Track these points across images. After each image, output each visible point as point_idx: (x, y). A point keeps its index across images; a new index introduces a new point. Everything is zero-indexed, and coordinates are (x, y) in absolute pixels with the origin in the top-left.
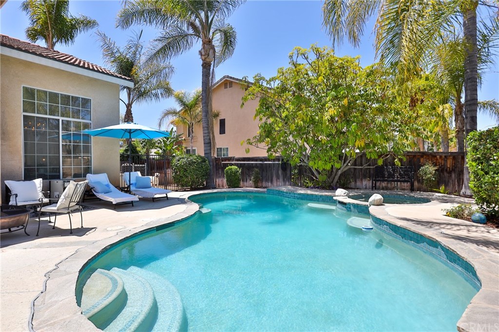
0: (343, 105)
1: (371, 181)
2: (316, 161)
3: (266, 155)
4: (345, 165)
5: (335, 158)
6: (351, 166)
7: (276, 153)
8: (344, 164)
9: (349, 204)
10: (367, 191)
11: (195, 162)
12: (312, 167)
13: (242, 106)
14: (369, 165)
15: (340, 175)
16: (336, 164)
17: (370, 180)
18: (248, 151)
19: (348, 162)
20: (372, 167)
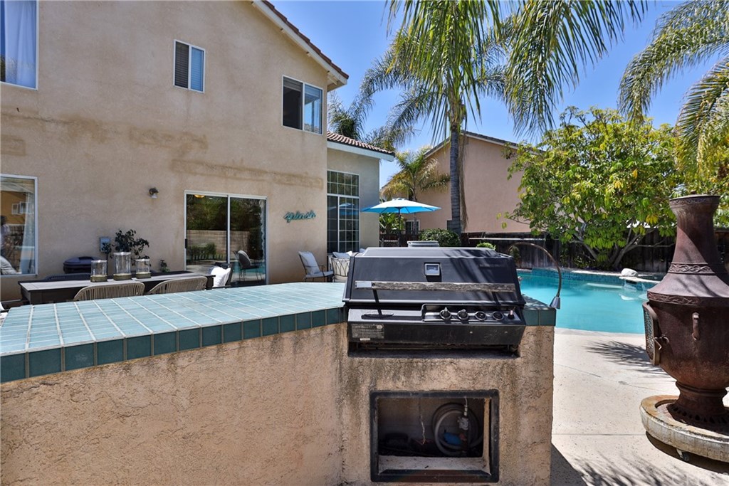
0: (632, 178)
1: (665, 263)
2: (595, 238)
3: (528, 230)
4: (631, 243)
5: (618, 235)
6: (638, 244)
7: (540, 228)
8: (629, 242)
9: (640, 282)
10: (661, 274)
11: (447, 238)
12: (589, 246)
13: (509, 178)
14: (663, 244)
15: (624, 254)
16: (619, 242)
17: (663, 262)
18: (504, 226)
19: (634, 239)
20: (666, 246)
